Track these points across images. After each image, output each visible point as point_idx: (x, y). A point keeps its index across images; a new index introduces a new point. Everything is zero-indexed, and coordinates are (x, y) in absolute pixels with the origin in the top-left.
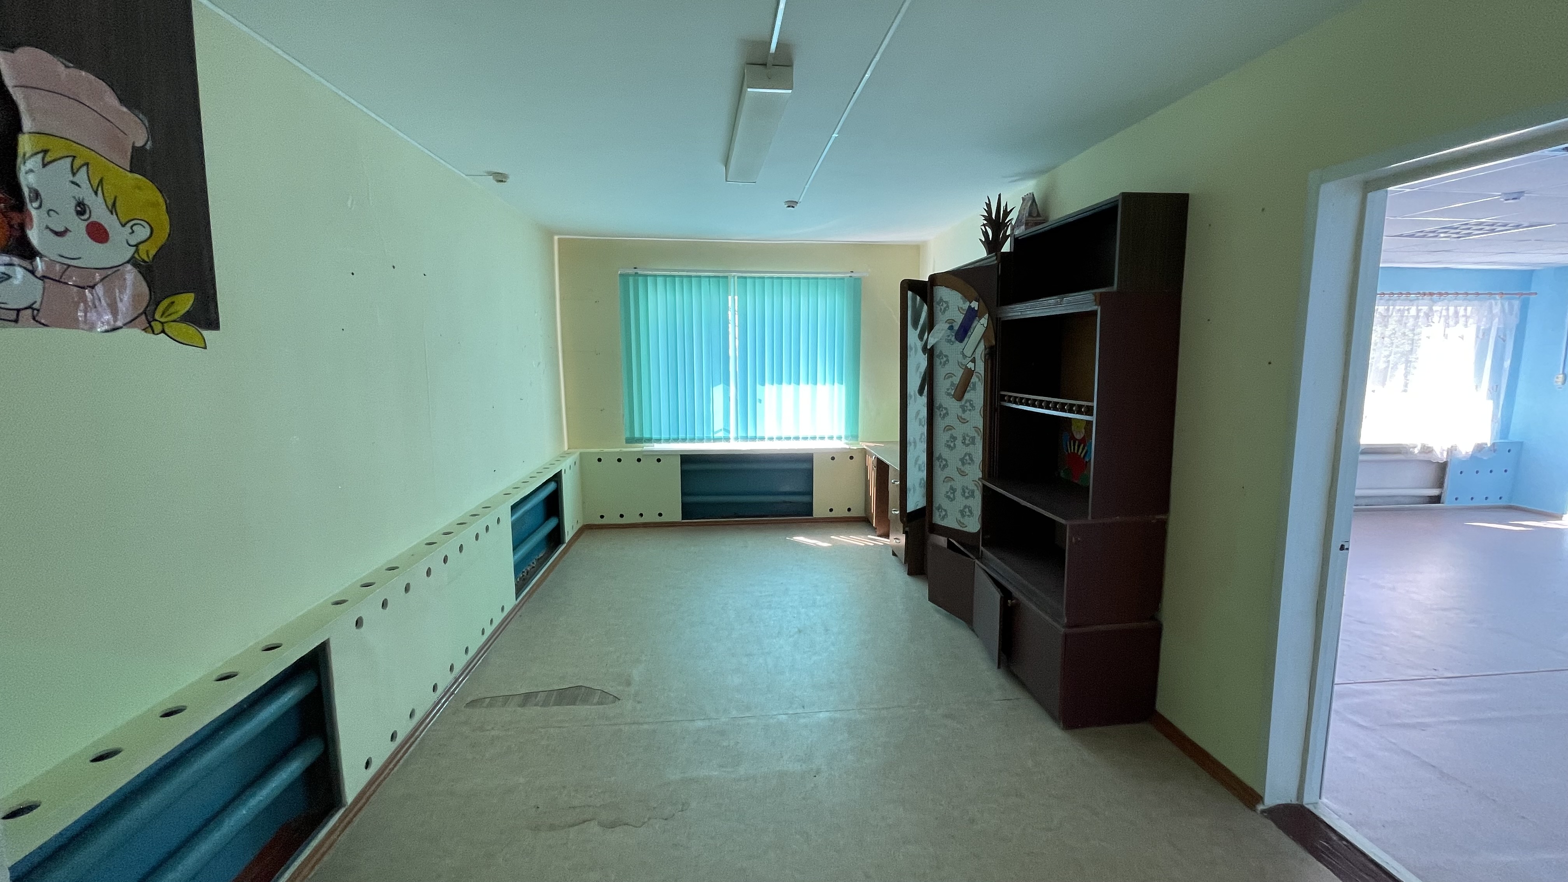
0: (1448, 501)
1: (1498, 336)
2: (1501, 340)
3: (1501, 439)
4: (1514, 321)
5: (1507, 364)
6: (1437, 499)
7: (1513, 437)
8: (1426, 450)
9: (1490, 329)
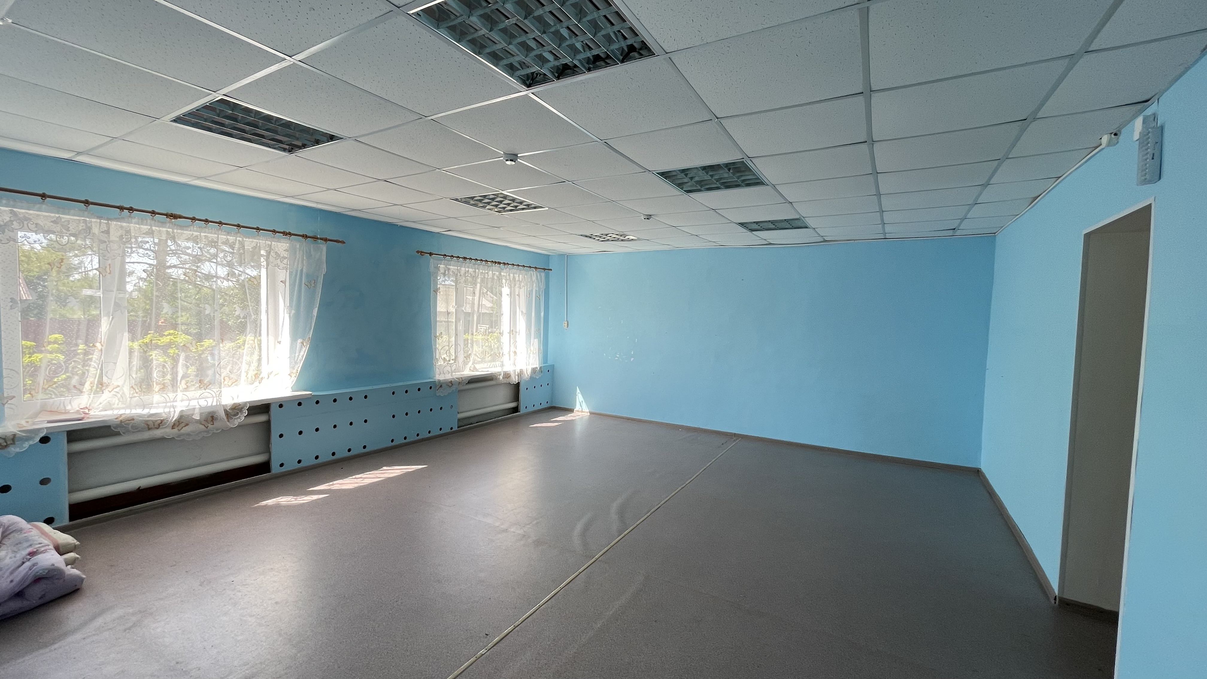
0: (523, 410)
1: (536, 296)
2: (538, 298)
3: (544, 364)
4: (543, 286)
5: (542, 314)
6: (516, 410)
7: (550, 362)
8: (507, 375)
9: (532, 290)
